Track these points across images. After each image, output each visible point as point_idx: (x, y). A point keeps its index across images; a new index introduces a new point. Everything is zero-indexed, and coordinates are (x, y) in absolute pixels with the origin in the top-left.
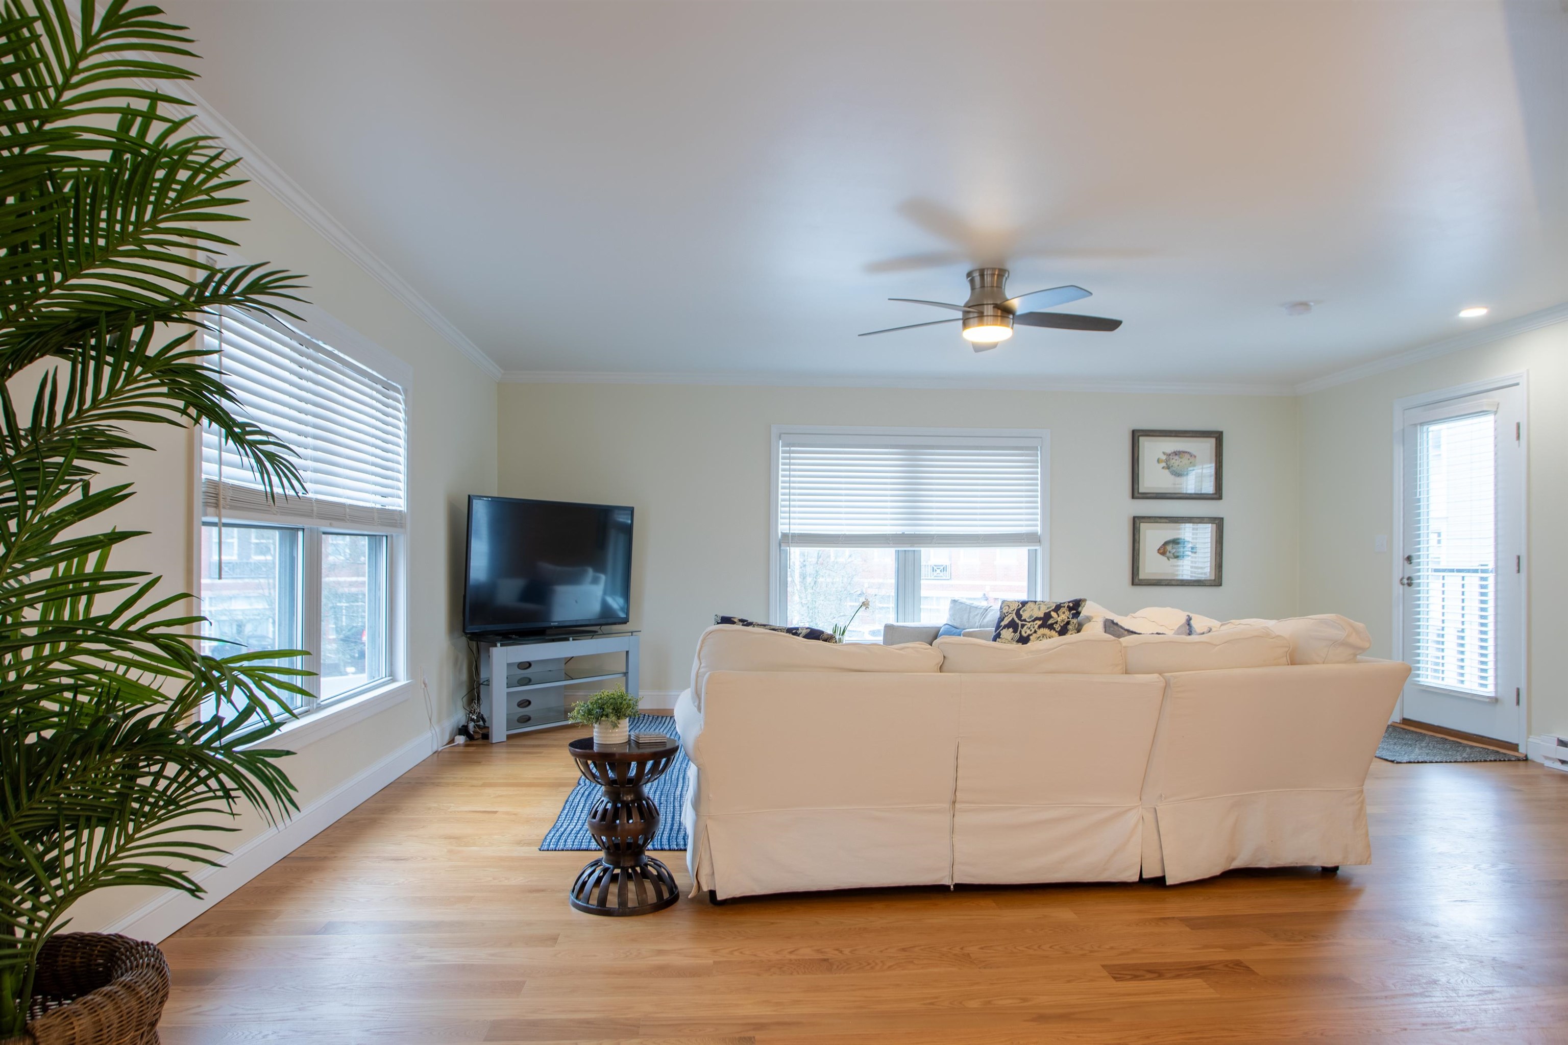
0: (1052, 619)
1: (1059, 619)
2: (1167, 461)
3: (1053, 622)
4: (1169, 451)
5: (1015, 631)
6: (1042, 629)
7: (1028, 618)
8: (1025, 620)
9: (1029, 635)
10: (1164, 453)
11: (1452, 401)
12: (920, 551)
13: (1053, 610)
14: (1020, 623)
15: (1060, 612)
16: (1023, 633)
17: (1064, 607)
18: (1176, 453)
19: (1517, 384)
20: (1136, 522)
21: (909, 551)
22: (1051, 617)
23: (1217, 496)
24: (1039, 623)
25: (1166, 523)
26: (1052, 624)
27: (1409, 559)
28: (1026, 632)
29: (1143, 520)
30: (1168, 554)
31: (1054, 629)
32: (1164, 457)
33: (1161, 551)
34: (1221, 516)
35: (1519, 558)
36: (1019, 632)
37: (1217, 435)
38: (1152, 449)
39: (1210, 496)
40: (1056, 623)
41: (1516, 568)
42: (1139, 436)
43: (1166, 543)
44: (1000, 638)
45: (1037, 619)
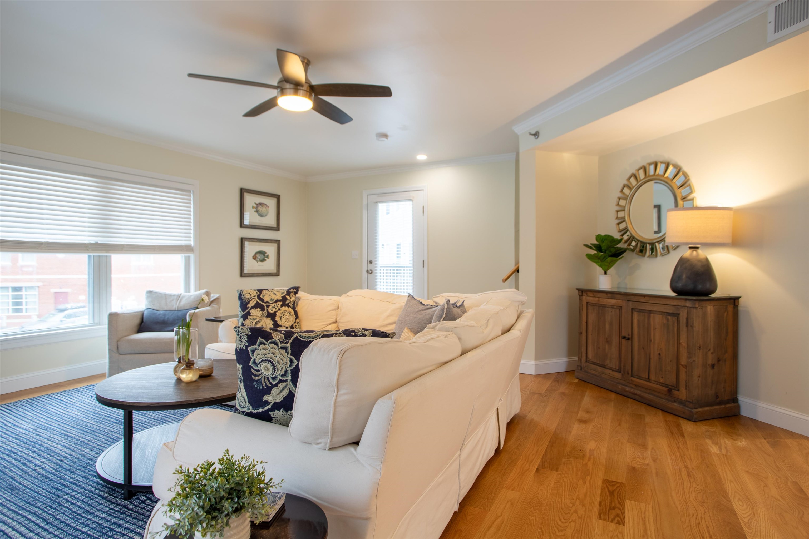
0: (288, 301)
1: (291, 300)
2: (256, 208)
3: (289, 302)
4: (257, 202)
5: (263, 310)
6: (283, 307)
7: (270, 301)
8: (267, 302)
9: (275, 312)
10: (255, 203)
11: (394, 194)
12: (110, 256)
13: (286, 295)
14: (264, 304)
15: (291, 296)
16: (270, 311)
17: (292, 292)
18: (260, 204)
19: (423, 190)
20: (242, 240)
21: (102, 256)
22: (287, 299)
23: (277, 229)
24: (281, 303)
25: (256, 242)
26: (288, 304)
27: (371, 262)
28: (272, 310)
29: (246, 240)
30: (257, 259)
31: (290, 306)
32: (255, 206)
33: (254, 257)
34: (279, 239)
35: (423, 261)
36: (266, 310)
37: (277, 197)
38: (250, 200)
39: (274, 229)
40: (290, 303)
41: (422, 265)
42: (244, 192)
43: (256, 253)
44: (250, 315)
45: (277, 301)
